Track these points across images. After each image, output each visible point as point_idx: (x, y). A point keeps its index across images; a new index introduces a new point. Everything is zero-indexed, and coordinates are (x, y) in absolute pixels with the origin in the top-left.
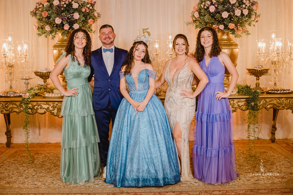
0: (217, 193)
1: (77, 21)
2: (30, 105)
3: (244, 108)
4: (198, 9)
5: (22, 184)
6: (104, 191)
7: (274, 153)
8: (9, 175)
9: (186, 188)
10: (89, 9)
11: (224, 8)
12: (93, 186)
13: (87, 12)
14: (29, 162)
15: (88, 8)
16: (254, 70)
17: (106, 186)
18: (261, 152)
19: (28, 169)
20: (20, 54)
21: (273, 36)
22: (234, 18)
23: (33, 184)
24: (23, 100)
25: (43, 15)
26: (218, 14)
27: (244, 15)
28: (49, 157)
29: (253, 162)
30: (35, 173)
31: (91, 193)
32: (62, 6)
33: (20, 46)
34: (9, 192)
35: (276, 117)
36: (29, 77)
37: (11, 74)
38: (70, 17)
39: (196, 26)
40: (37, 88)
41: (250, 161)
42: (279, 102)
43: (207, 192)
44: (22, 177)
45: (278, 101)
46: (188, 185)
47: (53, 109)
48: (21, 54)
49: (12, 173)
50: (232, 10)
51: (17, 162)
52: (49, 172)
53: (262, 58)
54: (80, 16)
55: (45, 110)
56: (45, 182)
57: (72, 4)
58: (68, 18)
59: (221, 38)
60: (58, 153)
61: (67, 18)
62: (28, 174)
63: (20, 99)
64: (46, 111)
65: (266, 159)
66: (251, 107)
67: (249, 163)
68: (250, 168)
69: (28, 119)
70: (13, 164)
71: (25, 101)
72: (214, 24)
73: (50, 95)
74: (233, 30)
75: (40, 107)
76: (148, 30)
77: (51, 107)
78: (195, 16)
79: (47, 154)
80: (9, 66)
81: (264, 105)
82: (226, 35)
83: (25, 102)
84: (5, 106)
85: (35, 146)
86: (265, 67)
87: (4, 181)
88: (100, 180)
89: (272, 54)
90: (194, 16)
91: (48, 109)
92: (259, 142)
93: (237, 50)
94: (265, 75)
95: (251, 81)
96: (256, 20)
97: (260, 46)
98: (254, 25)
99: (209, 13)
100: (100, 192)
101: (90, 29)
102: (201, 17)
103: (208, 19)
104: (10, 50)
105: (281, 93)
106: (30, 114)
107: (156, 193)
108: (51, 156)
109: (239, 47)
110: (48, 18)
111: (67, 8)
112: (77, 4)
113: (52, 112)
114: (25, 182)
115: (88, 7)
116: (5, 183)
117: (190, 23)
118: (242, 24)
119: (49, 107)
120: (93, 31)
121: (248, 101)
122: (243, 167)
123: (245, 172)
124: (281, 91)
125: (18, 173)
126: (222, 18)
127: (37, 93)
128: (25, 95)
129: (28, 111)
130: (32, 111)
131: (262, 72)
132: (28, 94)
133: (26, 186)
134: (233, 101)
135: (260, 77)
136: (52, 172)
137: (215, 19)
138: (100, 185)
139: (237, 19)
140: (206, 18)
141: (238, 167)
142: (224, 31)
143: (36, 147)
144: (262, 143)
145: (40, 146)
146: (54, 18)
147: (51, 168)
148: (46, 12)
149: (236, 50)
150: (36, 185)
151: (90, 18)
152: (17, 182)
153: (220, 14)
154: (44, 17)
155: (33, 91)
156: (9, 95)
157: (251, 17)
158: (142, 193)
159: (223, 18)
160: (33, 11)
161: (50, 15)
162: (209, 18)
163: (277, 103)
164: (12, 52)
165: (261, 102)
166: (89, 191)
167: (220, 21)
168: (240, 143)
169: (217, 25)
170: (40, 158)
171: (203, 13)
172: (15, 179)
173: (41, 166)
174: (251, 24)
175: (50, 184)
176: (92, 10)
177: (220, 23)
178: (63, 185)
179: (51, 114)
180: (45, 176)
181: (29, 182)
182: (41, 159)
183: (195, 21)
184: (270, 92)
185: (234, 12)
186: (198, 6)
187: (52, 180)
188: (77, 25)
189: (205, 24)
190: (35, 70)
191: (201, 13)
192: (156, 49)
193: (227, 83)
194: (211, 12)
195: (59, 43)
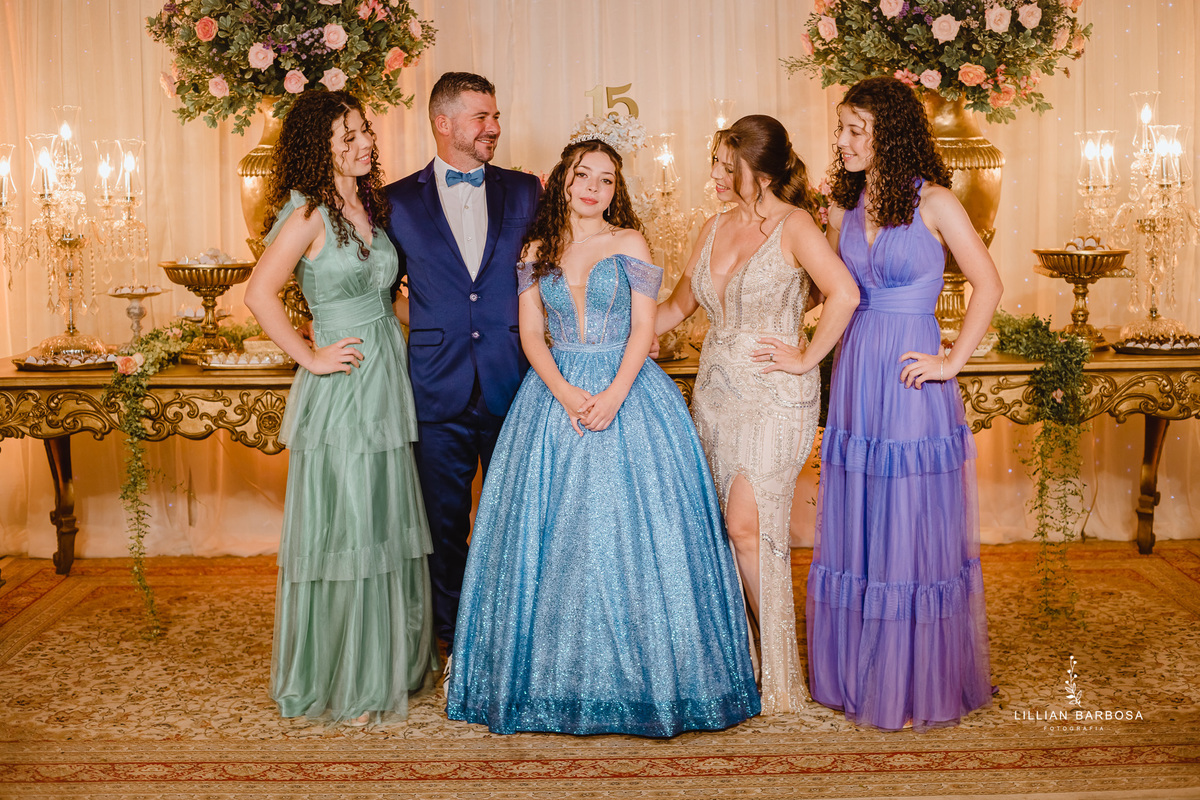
0: (906, 761)
1: (337, 59)
2: (148, 404)
3: (1022, 411)
4: (837, 5)
5: (115, 722)
6: (444, 751)
7: (1147, 596)
8: (63, 689)
9: (782, 741)
10: (388, 8)
11: (940, 1)
12: (401, 733)
13: (377, 20)
14: (146, 636)
16: (1064, 255)
17: (455, 733)
18: (1092, 595)
19: (140, 662)
20: (106, 195)
21: (1146, 114)
22: (984, 41)
23: (157, 722)
24: (118, 382)
25: (200, 34)
26: (915, 26)
27: (1024, 29)
28: (225, 614)
29: (1061, 635)
30: (170, 678)
31: (394, 759)
33: (108, 159)
34: (62, 757)
35: (1158, 449)
36: (146, 289)
37: (70, 274)
38: (307, 43)
39: (826, 77)
40: (177, 331)
41: (1048, 632)
42: (1168, 388)
43: (866, 760)
44: (116, 696)
45: (1164, 382)
46: (788, 728)
47: (240, 417)
48: (111, 194)
49: (76, 680)
50: (974, 7)
51: (97, 633)
52: (224, 676)
53: (1100, 207)
54: (349, 38)
55: (210, 423)
56: (208, 715)
58: (301, 45)
60: (266, 596)
61: (298, 46)
62: (139, 682)
63: (108, 378)
64: (214, 428)
65: (1112, 623)
66: (1053, 407)
67: (1045, 638)
68: (1047, 658)
69: (139, 459)
70: (81, 643)
71: (127, 386)
72: (902, 69)
73: (230, 361)
74: (980, 93)
75: (187, 409)
76: (628, 94)
77: (235, 411)
78: (823, 34)
79: (221, 601)
80: (64, 243)
81: (1105, 400)
82: (949, 113)
83: (127, 390)
84: (48, 406)
85: (171, 568)
86: (1111, 245)
87: (44, 713)
88: (433, 706)
89: (1140, 188)
90: (818, 34)
91: (221, 419)
92: (1085, 551)
93: (997, 172)
94: (1113, 276)
95: (1053, 302)
96: (1073, 51)
97: (1090, 158)
98: (1066, 72)
99: (877, 21)
100: (429, 757)
101: (391, 89)
102: (847, 38)
103: (875, 46)
104: (68, 176)
105: (1177, 350)
106: (147, 438)
107: (657, 761)
108: (235, 608)
109: (1003, 161)
110: (221, 44)
111: (298, 4)
113: (238, 429)
114: (127, 715)
115: (383, 1)
116: (44, 719)
117: (803, 64)
118: (1014, 68)
119: (226, 409)
120: (404, 98)
121: (1039, 386)
122: (1017, 657)
123: (1023, 674)
124: (1176, 342)
125: (100, 677)
126: (933, 41)
127: (177, 355)
128: (129, 361)
129: (139, 425)
130: (157, 426)
131: (1097, 266)
132: (138, 358)
133: (131, 730)
134: (977, 385)
135: (1090, 286)
136: (237, 674)
137: (905, 45)
138: (429, 727)
139: (997, 48)
140: (868, 41)
141: (996, 656)
142: (943, 94)
143: (177, 572)
144: (1101, 556)
145: (193, 568)
146: (244, 46)
147: (234, 659)
148: (213, 20)
149: (992, 175)
150: (170, 726)
151: (392, 46)
152: (97, 716)
153: (924, 27)
154: (204, 40)
155: (159, 344)
156: (61, 362)
157: (1054, 36)
158: (600, 763)
159: (937, 40)
160: (159, 19)
161: (226, 32)
162: (880, 42)
163: (1159, 394)
164: (74, 186)
165: (1094, 387)
166: (386, 752)
167: (923, 53)
168: (1007, 556)
169: (913, 72)
170: (190, 615)
171: (856, 21)
172: (87, 704)
173: (195, 650)
174: (1052, 67)
175: (227, 725)
176: (399, 10)
177: (928, 60)
178: (281, 730)
179: (234, 437)
180: (208, 691)
181: (143, 714)
182: (196, 622)
183: (822, 55)
184: (1131, 345)
185: (983, 18)
187: (236, 709)
188: (336, 76)
189: (862, 66)
190: (168, 258)
191: (848, 23)
192: (664, 172)
193: (952, 311)
194: (888, 18)
195: (266, 146)
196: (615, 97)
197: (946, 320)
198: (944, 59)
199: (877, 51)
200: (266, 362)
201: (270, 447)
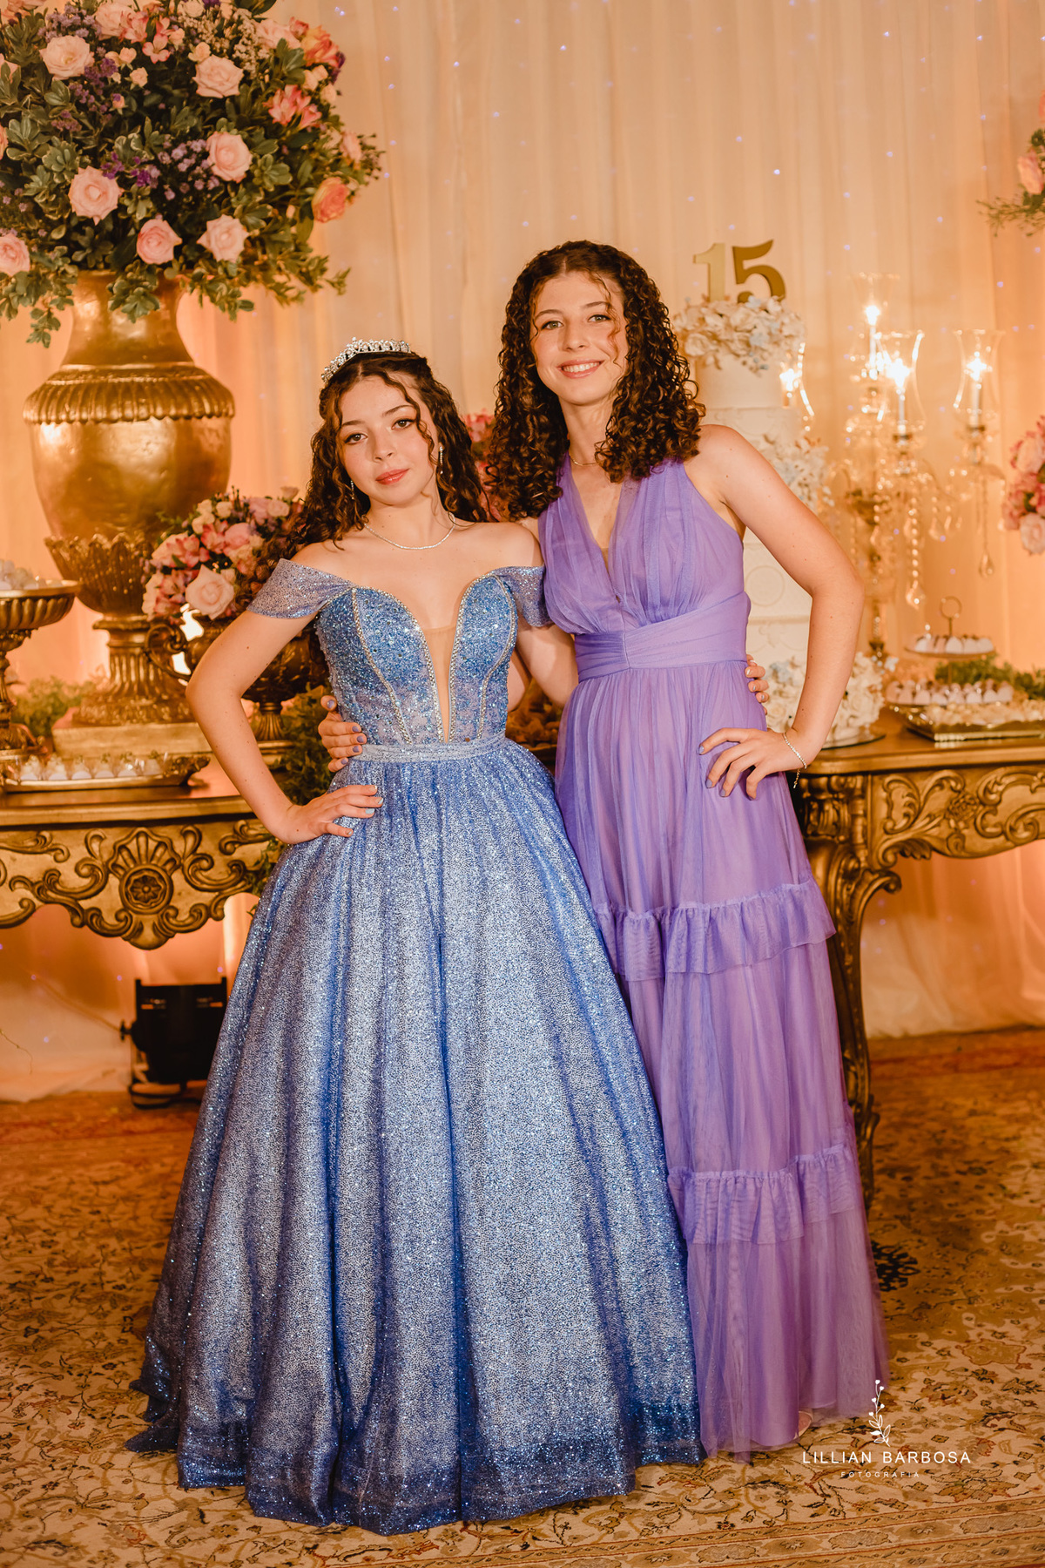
1: (230, 199)
10: (314, 107)
13: (302, 126)
15: (308, 100)
28: (47, 1238)
32: (117, 78)
38: (183, 167)
47: (86, 882)
54: (254, 161)
55: (28, 894)
57: (192, 67)
58: (170, 171)
61: (162, 175)
64: (37, 903)
73: (54, 773)
76: (767, 260)
77: (77, 870)
91: (52, 887)
101: (304, 259)
108: (57, 1221)
110: (14, 171)
111: (151, 99)
112: (226, 63)
113: (85, 904)
115: (310, 93)
117: (1015, 211)
119: (61, 867)
120: (330, 276)
146: (61, 175)
151: (322, 177)
161: (22, 148)
173: (27, 1332)
179: (77, 920)
188: (228, 231)
195: (81, 367)
196: (748, 264)
200: (128, 774)
201: (148, 935)
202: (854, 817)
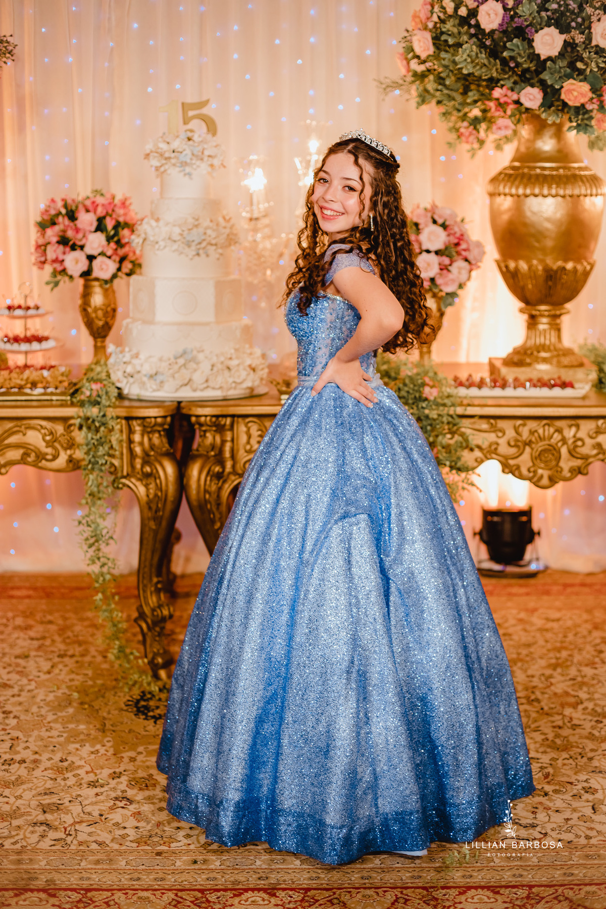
11: (543, 14)
22: (589, 58)
26: (515, 41)
39: (420, 96)
50: (580, 20)
59: (528, 148)
72: (501, 87)
74: (584, 114)
76: (205, 111)
78: (418, 50)
82: (551, 137)
90: (413, 50)
93: (599, 201)
99: (476, 35)
102: (443, 55)
103: (472, 62)
109: (605, 190)
117: (396, 85)
126: (535, 57)
134: (574, 429)
137: (504, 62)
139: (602, 65)
140: (465, 56)
142: (544, 116)
149: (594, 204)
153: (525, 43)
159: (538, 55)
162: (477, 57)
167: (524, 70)
169: (512, 90)
171: (453, 35)
177: (529, 80)
183: (419, 77)
185: (590, 33)
186: (429, 7)
189: (460, 86)
191: (444, 37)
192: (251, 196)
193: (549, 347)
194: (487, 31)
197: (543, 354)
198: (545, 76)
199: (474, 67)
202: (223, 442)
